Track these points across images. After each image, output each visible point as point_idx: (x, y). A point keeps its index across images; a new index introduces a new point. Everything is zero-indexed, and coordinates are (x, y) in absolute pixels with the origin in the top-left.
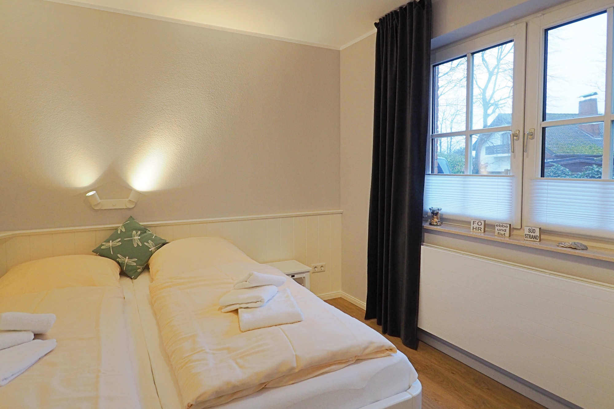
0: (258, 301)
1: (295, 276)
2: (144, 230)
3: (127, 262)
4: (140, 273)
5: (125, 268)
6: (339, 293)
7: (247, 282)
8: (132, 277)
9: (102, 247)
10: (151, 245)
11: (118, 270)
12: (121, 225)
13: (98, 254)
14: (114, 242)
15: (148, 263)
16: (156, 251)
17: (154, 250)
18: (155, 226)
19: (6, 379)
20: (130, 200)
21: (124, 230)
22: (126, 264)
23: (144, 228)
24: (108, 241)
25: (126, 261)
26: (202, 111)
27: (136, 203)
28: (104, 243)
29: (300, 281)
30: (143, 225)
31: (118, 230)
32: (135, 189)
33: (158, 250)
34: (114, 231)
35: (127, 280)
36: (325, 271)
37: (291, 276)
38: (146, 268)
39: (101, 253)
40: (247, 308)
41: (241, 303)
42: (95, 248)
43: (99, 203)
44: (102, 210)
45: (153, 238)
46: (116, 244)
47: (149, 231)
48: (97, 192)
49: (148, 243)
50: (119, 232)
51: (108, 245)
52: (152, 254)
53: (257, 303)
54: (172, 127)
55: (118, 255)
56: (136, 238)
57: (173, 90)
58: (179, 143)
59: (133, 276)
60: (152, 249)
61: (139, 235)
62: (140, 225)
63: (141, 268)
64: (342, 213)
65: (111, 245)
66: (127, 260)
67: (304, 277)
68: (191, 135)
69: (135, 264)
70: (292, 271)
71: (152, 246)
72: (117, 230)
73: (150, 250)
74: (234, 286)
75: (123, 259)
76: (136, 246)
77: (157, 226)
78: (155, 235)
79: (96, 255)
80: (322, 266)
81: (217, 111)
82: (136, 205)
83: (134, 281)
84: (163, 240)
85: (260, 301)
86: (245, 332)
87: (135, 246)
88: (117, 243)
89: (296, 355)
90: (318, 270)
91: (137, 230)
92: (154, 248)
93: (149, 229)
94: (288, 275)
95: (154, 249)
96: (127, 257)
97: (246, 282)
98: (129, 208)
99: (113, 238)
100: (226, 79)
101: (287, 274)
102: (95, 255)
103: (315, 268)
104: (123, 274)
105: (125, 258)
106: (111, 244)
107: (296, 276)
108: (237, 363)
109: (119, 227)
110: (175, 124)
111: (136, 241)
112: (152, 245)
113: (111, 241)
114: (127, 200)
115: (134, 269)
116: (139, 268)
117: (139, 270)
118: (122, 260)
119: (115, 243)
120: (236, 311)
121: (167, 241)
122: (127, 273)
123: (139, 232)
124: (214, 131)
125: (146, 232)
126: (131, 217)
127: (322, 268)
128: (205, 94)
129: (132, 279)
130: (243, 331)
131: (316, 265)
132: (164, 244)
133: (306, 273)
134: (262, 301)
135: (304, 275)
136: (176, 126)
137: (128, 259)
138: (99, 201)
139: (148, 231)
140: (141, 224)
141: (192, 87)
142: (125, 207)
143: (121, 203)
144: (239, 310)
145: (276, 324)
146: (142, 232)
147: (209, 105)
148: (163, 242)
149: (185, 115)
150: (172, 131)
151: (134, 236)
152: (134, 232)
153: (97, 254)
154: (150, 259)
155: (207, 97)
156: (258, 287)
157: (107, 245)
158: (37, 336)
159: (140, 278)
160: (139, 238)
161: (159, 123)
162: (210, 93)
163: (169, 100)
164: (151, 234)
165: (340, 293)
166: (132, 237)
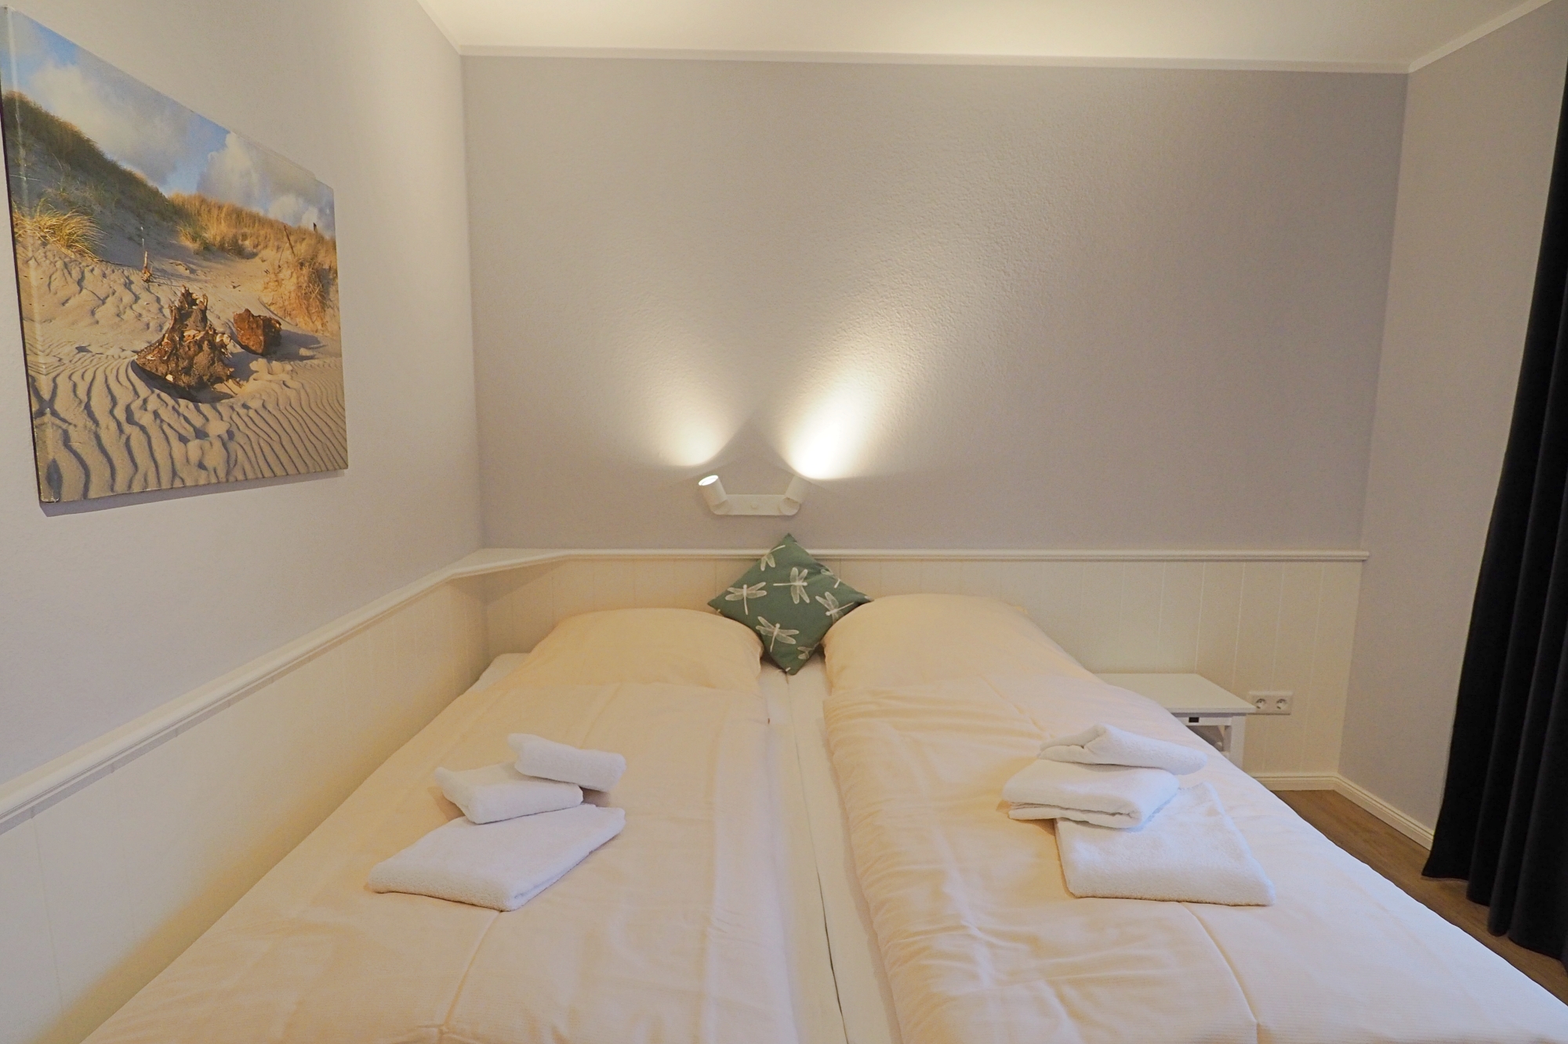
0: (1121, 814)
1: (1200, 719)
2: (815, 567)
3: (778, 635)
4: (802, 664)
5: (771, 647)
6: (1328, 776)
7: (1086, 750)
8: (787, 670)
9: (728, 598)
10: (830, 603)
11: (758, 651)
12: (767, 551)
13: (719, 610)
14: (753, 590)
15: (822, 642)
16: (840, 618)
17: (837, 616)
18: (840, 559)
19: (522, 895)
20: (789, 499)
21: (772, 565)
22: (775, 639)
23: (816, 561)
24: (739, 585)
25: (775, 633)
26: (968, 285)
27: (801, 505)
28: (731, 589)
29: (1213, 737)
30: (813, 556)
31: (760, 563)
32: (800, 475)
33: (845, 614)
34: (752, 564)
35: (775, 674)
36: (1289, 714)
37: (1188, 719)
38: (818, 652)
39: (726, 609)
40: (1084, 823)
41: (1067, 807)
42: (714, 598)
43: (724, 502)
44: (730, 516)
45: (836, 586)
46: (755, 594)
47: (827, 570)
48: (719, 478)
49: (824, 598)
50: (763, 569)
51: (739, 594)
52: (831, 622)
53: (1117, 816)
54: (890, 327)
55: (759, 618)
56: (799, 583)
57: (898, 236)
58: (904, 367)
59: (789, 669)
60: (833, 612)
61: (806, 579)
62: (808, 554)
63: (807, 652)
64: (1363, 561)
65: (745, 594)
66: (776, 630)
67: (1227, 727)
68: (936, 346)
69: (794, 642)
70: (1194, 708)
71: (832, 606)
72: (758, 561)
73: (828, 614)
74: (1043, 749)
75: (769, 627)
76: (798, 601)
77: (844, 560)
78: (839, 580)
79: (715, 614)
80: (1281, 701)
81: (1006, 281)
82: (800, 510)
83: (792, 678)
84: (857, 593)
85: (1128, 815)
86: (1081, 897)
87: (796, 601)
88: (758, 591)
89: (1258, 1025)
90: (1268, 709)
91: (801, 565)
92: (836, 610)
93: (826, 564)
94: (1176, 715)
95: (838, 613)
96: (778, 625)
97: (1083, 747)
98: (788, 516)
99: (750, 579)
100: (1035, 197)
101: (1174, 712)
102: (711, 613)
103: (1258, 702)
104: (767, 659)
105: (773, 627)
106: (745, 591)
107: (1203, 722)
108: (1062, 999)
109: (762, 556)
110: (897, 320)
111: (798, 592)
112: (833, 604)
113: (745, 586)
114: (783, 497)
115: (792, 652)
116: (802, 652)
117: (802, 657)
118: (768, 629)
119: (754, 592)
120: (1050, 824)
121: (866, 597)
122: (777, 658)
123: (806, 571)
124: (995, 335)
125: (819, 572)
126: (789, 535)
127: (1280, 705)
128: (979, 240)
129: (785, 673)
130: (1077, 893)
131: (1262, 694)
132: (859, 604)
133: (1234, 717)
134: (1132, 815)
135: (1229, 721)
136: (898, 324)
137: (780, 628)
138: (724, 497)
139: (823, 570)
140: (810, 551)
141: (946, 223)
142: (776, 513)
143: (770, 504)
144: (1061, 825)
145: (1182, 898)
146: (812, 571)
147: (987, 268)
148: (858, 598)
149: (924, 295)
150: (889, 338)
151: (795, 580)
152: (795, 570)
153: (717, 609)
154: (826, 635)
155: (981, 248)
156: (1118, 768)
157: (737, 594)
158: (590, 795)
159: (802, 673)
160: (805, 584)
161: (861, 319)
162: (992, 236)
163: (886, 261)
164: (831, 577)
165: (1333, 779)
166: (789, 581)
